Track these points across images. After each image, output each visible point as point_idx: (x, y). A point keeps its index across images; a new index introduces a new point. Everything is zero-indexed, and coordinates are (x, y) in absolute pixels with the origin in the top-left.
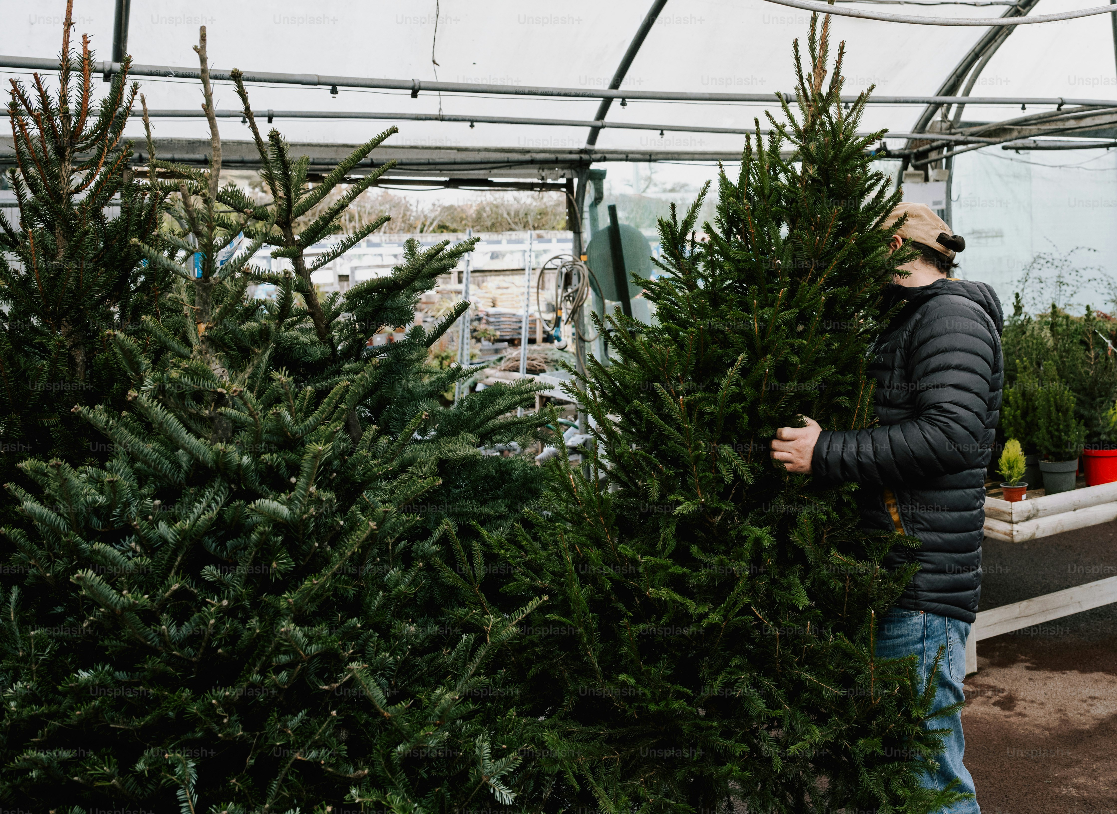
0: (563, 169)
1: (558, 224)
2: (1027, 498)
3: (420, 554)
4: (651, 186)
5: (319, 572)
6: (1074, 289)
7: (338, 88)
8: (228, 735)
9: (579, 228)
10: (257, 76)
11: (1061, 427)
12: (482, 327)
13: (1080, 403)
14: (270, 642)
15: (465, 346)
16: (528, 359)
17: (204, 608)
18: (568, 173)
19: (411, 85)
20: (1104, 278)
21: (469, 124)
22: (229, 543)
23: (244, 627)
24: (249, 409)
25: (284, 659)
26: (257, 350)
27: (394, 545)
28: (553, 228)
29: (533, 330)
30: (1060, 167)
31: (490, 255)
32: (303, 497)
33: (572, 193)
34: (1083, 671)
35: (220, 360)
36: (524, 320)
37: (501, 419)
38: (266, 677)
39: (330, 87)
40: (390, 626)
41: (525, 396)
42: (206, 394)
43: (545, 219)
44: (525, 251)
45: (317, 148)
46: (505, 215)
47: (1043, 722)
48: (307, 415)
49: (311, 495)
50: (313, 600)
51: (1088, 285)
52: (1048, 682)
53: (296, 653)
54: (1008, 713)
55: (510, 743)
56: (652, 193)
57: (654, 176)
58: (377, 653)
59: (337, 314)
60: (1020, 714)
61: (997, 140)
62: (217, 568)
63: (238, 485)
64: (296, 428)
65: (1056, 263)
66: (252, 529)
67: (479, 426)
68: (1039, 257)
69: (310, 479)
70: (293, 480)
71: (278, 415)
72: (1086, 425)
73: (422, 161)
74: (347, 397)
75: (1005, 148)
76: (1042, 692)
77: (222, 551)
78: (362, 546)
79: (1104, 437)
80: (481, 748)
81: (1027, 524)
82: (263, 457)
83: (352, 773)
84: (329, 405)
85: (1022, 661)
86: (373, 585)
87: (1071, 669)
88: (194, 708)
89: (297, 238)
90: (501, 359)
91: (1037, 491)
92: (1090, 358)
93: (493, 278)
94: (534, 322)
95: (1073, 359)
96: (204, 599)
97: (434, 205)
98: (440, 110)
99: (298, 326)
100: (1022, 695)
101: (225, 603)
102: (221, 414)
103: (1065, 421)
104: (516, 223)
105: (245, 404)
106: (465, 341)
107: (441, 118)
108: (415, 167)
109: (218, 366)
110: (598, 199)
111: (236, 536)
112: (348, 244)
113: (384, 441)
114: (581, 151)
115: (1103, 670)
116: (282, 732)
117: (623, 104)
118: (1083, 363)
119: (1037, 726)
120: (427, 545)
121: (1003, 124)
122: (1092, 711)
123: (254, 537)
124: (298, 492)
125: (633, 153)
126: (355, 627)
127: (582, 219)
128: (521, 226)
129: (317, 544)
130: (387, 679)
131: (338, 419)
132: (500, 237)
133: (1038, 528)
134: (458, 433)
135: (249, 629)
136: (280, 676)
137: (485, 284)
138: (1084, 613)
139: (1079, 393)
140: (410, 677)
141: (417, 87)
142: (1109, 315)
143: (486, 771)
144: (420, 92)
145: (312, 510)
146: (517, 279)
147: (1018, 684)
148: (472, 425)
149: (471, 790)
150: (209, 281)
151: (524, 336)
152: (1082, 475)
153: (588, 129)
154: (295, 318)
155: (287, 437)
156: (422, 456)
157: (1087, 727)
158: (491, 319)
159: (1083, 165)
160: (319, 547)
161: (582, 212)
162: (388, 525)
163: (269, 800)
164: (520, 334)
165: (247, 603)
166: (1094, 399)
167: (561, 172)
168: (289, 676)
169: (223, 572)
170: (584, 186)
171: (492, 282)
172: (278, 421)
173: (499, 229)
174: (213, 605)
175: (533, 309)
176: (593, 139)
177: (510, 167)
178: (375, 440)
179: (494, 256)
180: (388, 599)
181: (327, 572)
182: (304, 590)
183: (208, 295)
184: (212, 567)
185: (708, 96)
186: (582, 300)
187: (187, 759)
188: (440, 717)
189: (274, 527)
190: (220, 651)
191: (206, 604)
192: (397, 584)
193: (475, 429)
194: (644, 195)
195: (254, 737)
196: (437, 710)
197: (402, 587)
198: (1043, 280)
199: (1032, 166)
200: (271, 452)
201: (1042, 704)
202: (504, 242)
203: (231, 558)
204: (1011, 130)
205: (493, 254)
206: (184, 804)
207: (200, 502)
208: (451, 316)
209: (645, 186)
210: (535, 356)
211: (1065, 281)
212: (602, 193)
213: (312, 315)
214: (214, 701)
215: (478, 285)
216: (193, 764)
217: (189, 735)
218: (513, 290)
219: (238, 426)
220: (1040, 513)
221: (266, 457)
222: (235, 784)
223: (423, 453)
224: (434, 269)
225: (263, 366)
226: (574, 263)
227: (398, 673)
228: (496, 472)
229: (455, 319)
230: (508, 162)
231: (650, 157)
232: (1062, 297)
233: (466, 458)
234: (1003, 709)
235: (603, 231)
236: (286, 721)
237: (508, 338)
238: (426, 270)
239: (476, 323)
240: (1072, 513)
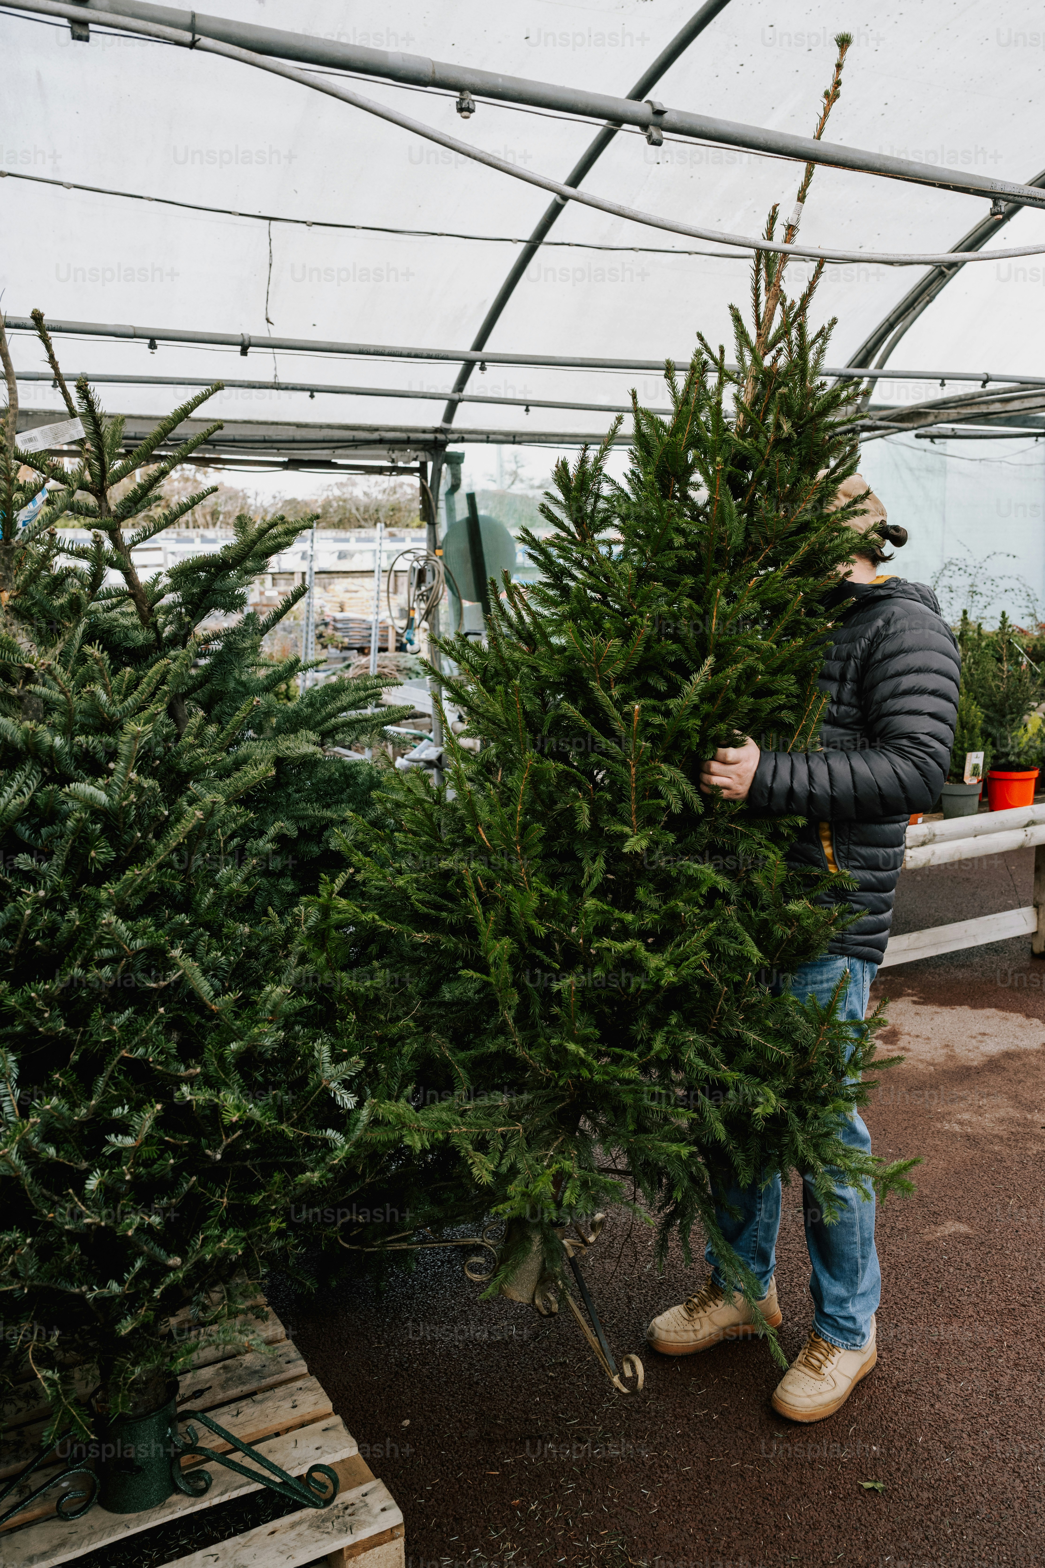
0: (416, 450)
1: (413, 521)
2: (923, 822)
3: (254, 852)
4: (517, 482)
5: (143, 864)
6: (989, 599)
7: (157, 342)
8: (50, 1029)
9: (434, 518)
10: (64, 326)
11: (966, 745)
12: (329, 631)
13: (988, 720)
14: (91, 935)
15: (309, 651)
16: (379, 666)
17: (19, 898)
18: (422, 455)
19: (240, 340)
20: (1023, 589)
21: (309, 393)
22: (44, 831)
23: (63, 918)
24: (60, 685)
25: (106, 953)
26: (67, 624)
27: (226, 843)
28: (407, 526)
29: (384, 638)
30: (981, 460)
31: (337, 554)
32: (123, 782)
33: (426, 479)
34: (974, 1007)
35: (28, 634)
36: (373, 627)
37: (345, 716)
38: (88, 971)
39: (148, 341)
40: (222, 926)
41: (370, 692)
42: (13, 670)
43: (398, 515)
44: (375, 551)
45: (140, 421)
46: (354, 511)
47: (928, 1057)
48: (126, 697)
49: (131, 781)
50: (136, 892)
51: (1005, 596)
52: (935, 1017)
53: (119, 947)
54: (890, 1047)
55: (350, 1046)
56: (518, 489)
57: (520, 471)
58: (208, 952)
59: (161, 596)
60: (903, 1049)
61: (910, 425)
62: (32, 857)
63: (51, 768)
64: (113, 709)
65: (969, 571)
66: (67, 816)
67: (319, 724)
68: (951, 563)
69: (129, 763)
70: (112, 765)
71: (92, 694)
72: (994, 744)
73: (257, 438)
74: (169, 677)
75: (918, 436)
76: (929, 1027)
77: (37, 840)
78: (189, 836)
79: (1012, 758)
80: (319, 1052)
81: (922, 849)
82: (77, 739)
83: (183, 1072)
84: (149, 685)
85: (909, 995)
86: (203, 883)
87: (961, 1004)
88: (12, 1001)
89: (113, 508)
90: (348, 666)
91: (934, 815)
92: (1002, 671)
93: (341, 580)
94: (386, 628)
95: (984, 671)
96: (18, 889)
97: (274, 497)
98: (276, 376)
99: (118, 610)
100: (906, 1029)
101: (42, 893)
102: (30, 692)
103: (970, 739)
104: (365, 520)
105: (55, 679)
106: (310, 646)
107: (277, 386)
108: (249, 445)
109: (25, 640)
110: (455, 487)
111: (51, 823)
112: (170, 518)
113: (212, 729)
114: (437, 430)
115: (996, 1007)
116: (108, 1029)
117: (483, 368)
118: (995, 676)
119: (921, 1061)
120: (261, 843)
121: (917, 407)
122: (981, 1048)
123: (70, 824)
124: (117, 778)
125: (494, 433)
126: (183, 923)
127: (437, 508)
128: (372, 523)
129: (139, 835)
130: (220, 980)
131: (159, 701)
132: (348, 534)
133: (933, 854)
134: (297, 731)
135: (69, 921)
136: (103, 970)
137: (332, 587)
138: (978, 948)
139: (987, 709)
140: (244, 980)
141: (246, 343)
142: (1025, 629)
143: (326, 1075)
144: (251, 349)
145: (133, 797)
146: (367, 582)
147: (903, 1018)
148: (312, 722)
149: (311, 1093)
150: (10, 544)
151: (374, 645)
152: (985, 800)
153: (445, 403)
154: (114, 600)
155: (104, 718)
156: (257, 754)
157: (975, 1063)
158: (339, 625)
159: (1006, 459)
160: (141, 837)
161: (437, 500)
162: (217, 818)
163: (95, 1097)
164: (370, 642)
165: (65, 894)
166: (1004, 716)
167: (413, 454)
168: (114, 972)
169: (39, 861)
170: (440, 470)
171: (340, 585)
172: (93, 700)
173: (347, 526)
174: (29, 896)
175: (384, 615)
176: (449, 416)
177: (356, 447)
178: (201, 728)
179: (342, 556)
180: (220, 898)
181: (151, 864)
182: (126, 880)
183: (10, 560)
184: (26, 856)
185: (579, 361)
186: (437, 598)
187: (6, 1052)
188: (272, 1012)
189: (92, 814)
190: (38, 943)
191: (21, 894)
192: (229, 881)
193: (315, 727)
194: (509, 491)
195: (77, 1032)
196: (269, 1006)
197: (234, 885)
198: (954, 589)
199: (948, 458)
200: (87, 734)
201: (928, 1039)
202: (353, 540)
203: (47, 846)
204: (927, 414)
205: (340, 553)
206: (7, 1098)
207: (11, 786)
208: (288, 601)
209: (510, 482)
210: (386, 662)
211: (978, 590)
212: (460, 480)
213: (132, 596)
214: (33, 995)
215: (325, 588)
216: (14, 1058)
217: (9, 1029)
218: (363, 594)
219: (49, 706)
220: (937, 839)
221: (81, 739)
222: (58, 1080)
223: (259, 751)
224: (268, 548)
225: (77, 643)
226: (427, 559)
227: (232, 975)
228: (340, 775)
229: (292, 605)
230: (353, 441)
231: (514, 438)
232: (974, 609)
233: (305, 756)
234: (886, 1043)
235: (460, 522)
236: (112, 1018)
237: (357, 646)
238: (258, 547)
239: (322, 628)
240: (972, 839)
